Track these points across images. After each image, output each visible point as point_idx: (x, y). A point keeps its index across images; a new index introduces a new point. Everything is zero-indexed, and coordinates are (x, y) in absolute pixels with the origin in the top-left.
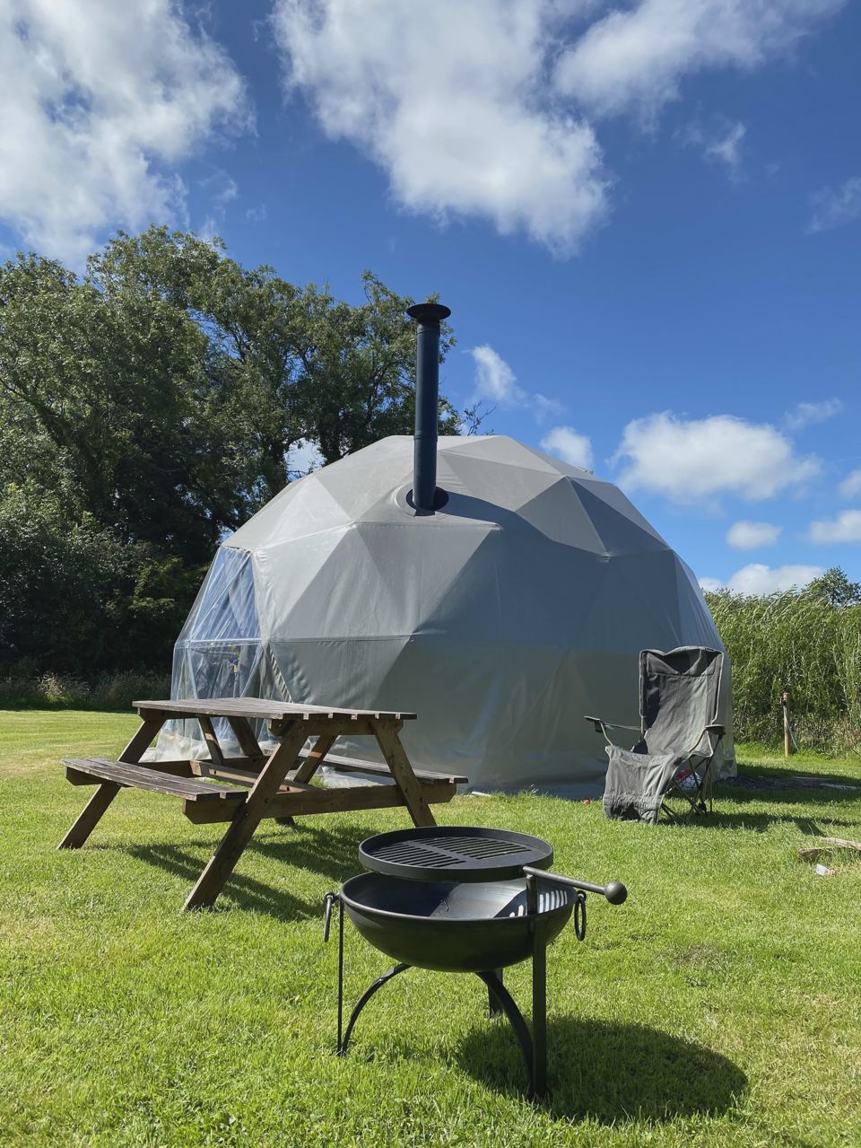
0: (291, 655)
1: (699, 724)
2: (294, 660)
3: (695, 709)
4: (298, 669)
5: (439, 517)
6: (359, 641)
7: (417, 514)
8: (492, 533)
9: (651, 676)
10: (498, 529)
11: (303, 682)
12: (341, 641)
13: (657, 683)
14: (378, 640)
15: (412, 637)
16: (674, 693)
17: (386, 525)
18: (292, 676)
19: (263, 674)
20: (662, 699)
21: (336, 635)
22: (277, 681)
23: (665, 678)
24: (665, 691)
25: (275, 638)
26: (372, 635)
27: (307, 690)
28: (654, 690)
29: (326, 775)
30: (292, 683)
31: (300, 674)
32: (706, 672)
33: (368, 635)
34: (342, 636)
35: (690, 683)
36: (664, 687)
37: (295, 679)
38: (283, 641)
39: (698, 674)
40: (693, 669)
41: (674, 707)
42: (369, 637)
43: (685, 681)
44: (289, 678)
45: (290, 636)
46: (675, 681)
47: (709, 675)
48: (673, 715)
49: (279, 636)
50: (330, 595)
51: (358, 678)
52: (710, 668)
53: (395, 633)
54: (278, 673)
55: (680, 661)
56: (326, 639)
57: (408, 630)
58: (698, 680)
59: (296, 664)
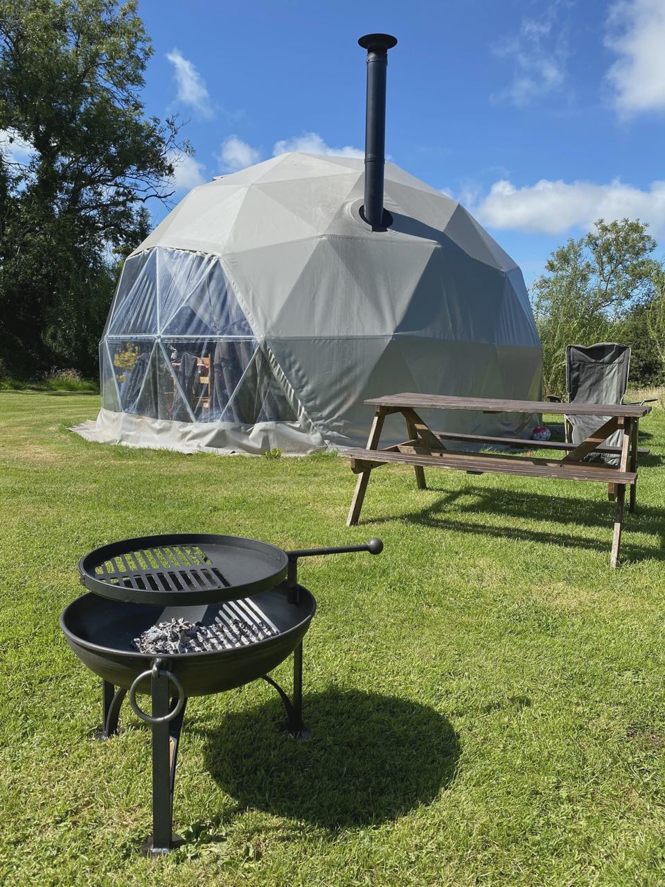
0: (287, 351)
1: (611, 397)
2: (290, 355)
3: (607, 387)
4: (295, 362)
5: (390, 233)
6: (348, 339)
7: (374, 230)
8: (436, 250)
9: (574, 364)
10: (439, 246)
11: (301, 373)
12: (332, 339)
13: (578, 369)
14: (364, 338)
15: (394, 336)
16: (590, 376)
17: (351, 238)
18: (290, 368)
19: (259, 367)
20: (581, 380)
21: (326, 334)
22: (275, 372)
23: (584, 366)
24: (583, 374)
25: (271, 336)
26: (359, 334)
27: (305, 380)
28: (576, 374)
29: (329, 446)
30: (291, 374)
31: (297, 366)
32: (617, 361)
33: (355, 334)
34: (332, 335)
35: (603, 368)
36: (583, 372)
37: (293, 371)
38: (278, 339)
39: (610, 362)
40: (607, 358)
41: (590, 385)
42: (356, 336)
43: (600, 367)
44: (288, 371)
45: (283, 334)
46: (591, 368)
47: (620, 363)
48: (590, 391)
49: (274, 335)
50: (313, 299)
51: (349, 370)
52: (620, 358)
53: (378, 333)
54: (276, 365)
55: (598, 353)
56: (317, 337)
57: (390, 330)
58: (609, 367)
59: (292, 359)
